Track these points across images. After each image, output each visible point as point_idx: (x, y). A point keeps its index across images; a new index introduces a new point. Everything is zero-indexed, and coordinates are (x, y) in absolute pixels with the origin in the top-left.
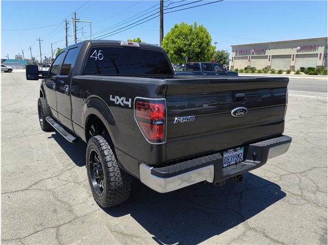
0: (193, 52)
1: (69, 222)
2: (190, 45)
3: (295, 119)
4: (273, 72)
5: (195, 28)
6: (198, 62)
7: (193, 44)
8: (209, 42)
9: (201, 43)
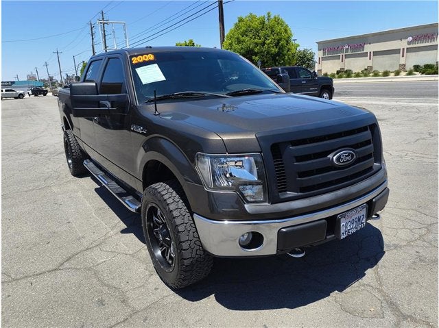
0: (268, 53)
1: (125, 320)
2: (264, 44)
3: (424, 138)
4: (376, 75)
5: (268, 19)
6: (275, 67)
7: (267, 42)
8: (289, 37)
9: (279, 41)
